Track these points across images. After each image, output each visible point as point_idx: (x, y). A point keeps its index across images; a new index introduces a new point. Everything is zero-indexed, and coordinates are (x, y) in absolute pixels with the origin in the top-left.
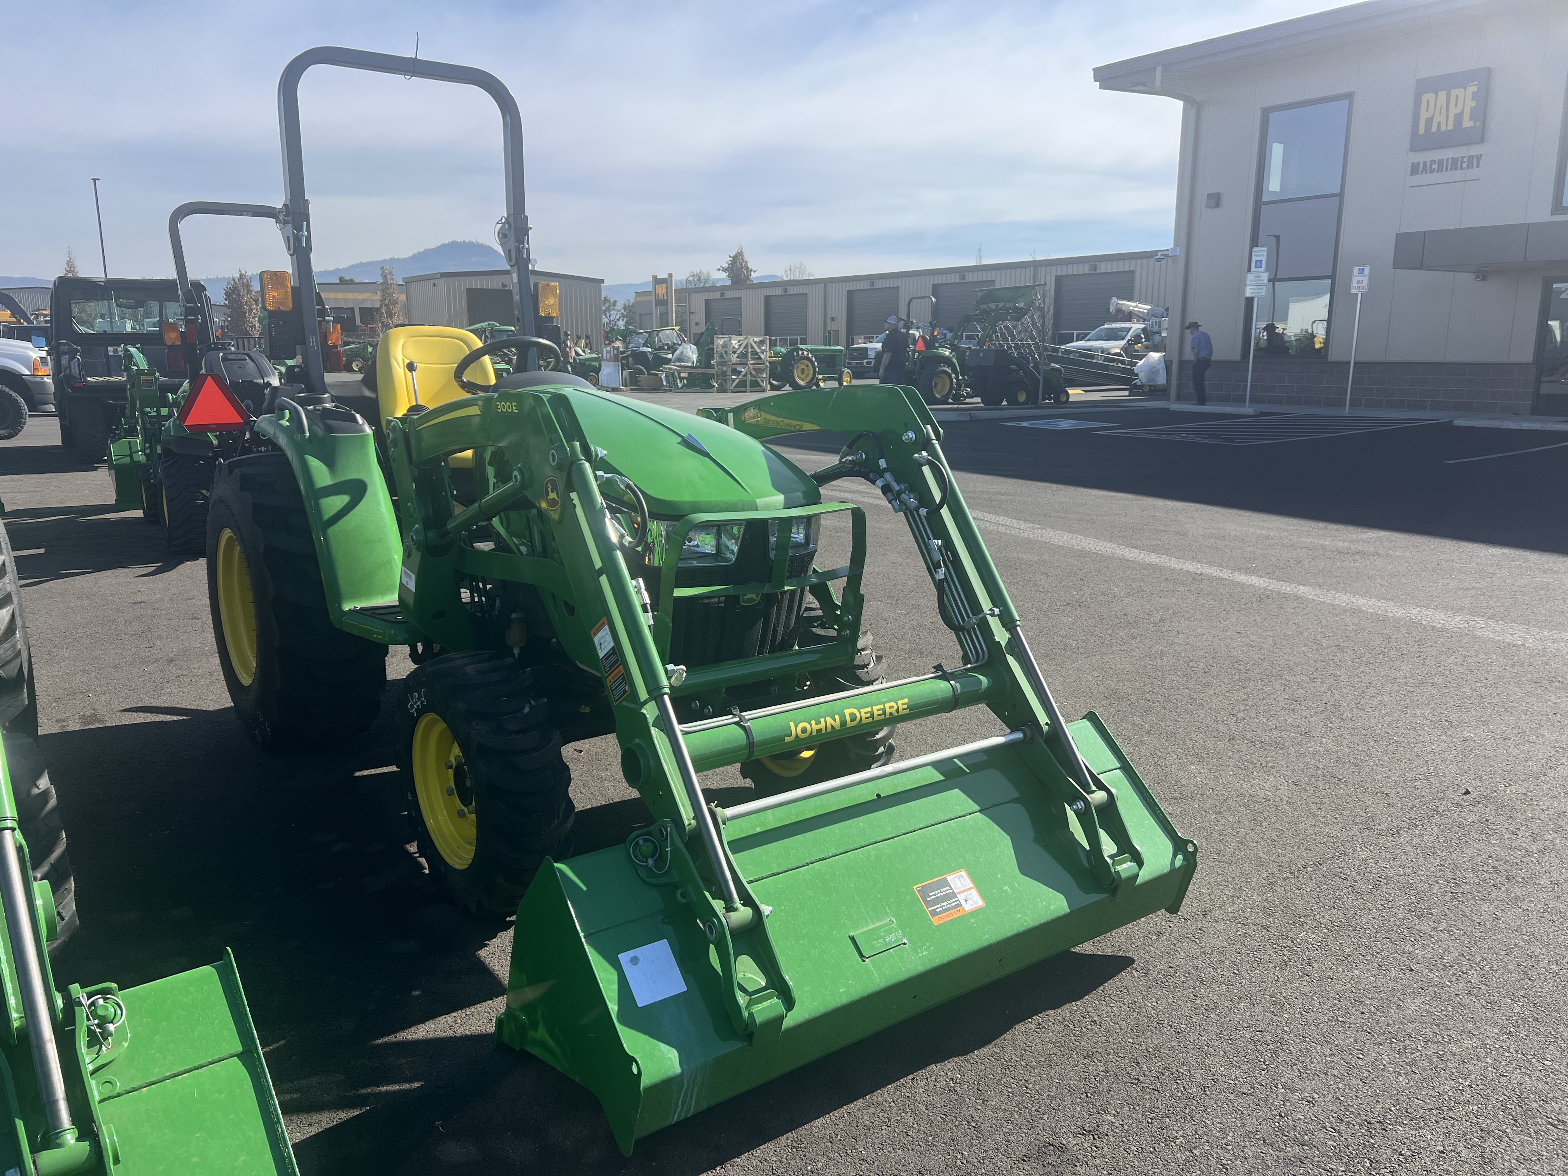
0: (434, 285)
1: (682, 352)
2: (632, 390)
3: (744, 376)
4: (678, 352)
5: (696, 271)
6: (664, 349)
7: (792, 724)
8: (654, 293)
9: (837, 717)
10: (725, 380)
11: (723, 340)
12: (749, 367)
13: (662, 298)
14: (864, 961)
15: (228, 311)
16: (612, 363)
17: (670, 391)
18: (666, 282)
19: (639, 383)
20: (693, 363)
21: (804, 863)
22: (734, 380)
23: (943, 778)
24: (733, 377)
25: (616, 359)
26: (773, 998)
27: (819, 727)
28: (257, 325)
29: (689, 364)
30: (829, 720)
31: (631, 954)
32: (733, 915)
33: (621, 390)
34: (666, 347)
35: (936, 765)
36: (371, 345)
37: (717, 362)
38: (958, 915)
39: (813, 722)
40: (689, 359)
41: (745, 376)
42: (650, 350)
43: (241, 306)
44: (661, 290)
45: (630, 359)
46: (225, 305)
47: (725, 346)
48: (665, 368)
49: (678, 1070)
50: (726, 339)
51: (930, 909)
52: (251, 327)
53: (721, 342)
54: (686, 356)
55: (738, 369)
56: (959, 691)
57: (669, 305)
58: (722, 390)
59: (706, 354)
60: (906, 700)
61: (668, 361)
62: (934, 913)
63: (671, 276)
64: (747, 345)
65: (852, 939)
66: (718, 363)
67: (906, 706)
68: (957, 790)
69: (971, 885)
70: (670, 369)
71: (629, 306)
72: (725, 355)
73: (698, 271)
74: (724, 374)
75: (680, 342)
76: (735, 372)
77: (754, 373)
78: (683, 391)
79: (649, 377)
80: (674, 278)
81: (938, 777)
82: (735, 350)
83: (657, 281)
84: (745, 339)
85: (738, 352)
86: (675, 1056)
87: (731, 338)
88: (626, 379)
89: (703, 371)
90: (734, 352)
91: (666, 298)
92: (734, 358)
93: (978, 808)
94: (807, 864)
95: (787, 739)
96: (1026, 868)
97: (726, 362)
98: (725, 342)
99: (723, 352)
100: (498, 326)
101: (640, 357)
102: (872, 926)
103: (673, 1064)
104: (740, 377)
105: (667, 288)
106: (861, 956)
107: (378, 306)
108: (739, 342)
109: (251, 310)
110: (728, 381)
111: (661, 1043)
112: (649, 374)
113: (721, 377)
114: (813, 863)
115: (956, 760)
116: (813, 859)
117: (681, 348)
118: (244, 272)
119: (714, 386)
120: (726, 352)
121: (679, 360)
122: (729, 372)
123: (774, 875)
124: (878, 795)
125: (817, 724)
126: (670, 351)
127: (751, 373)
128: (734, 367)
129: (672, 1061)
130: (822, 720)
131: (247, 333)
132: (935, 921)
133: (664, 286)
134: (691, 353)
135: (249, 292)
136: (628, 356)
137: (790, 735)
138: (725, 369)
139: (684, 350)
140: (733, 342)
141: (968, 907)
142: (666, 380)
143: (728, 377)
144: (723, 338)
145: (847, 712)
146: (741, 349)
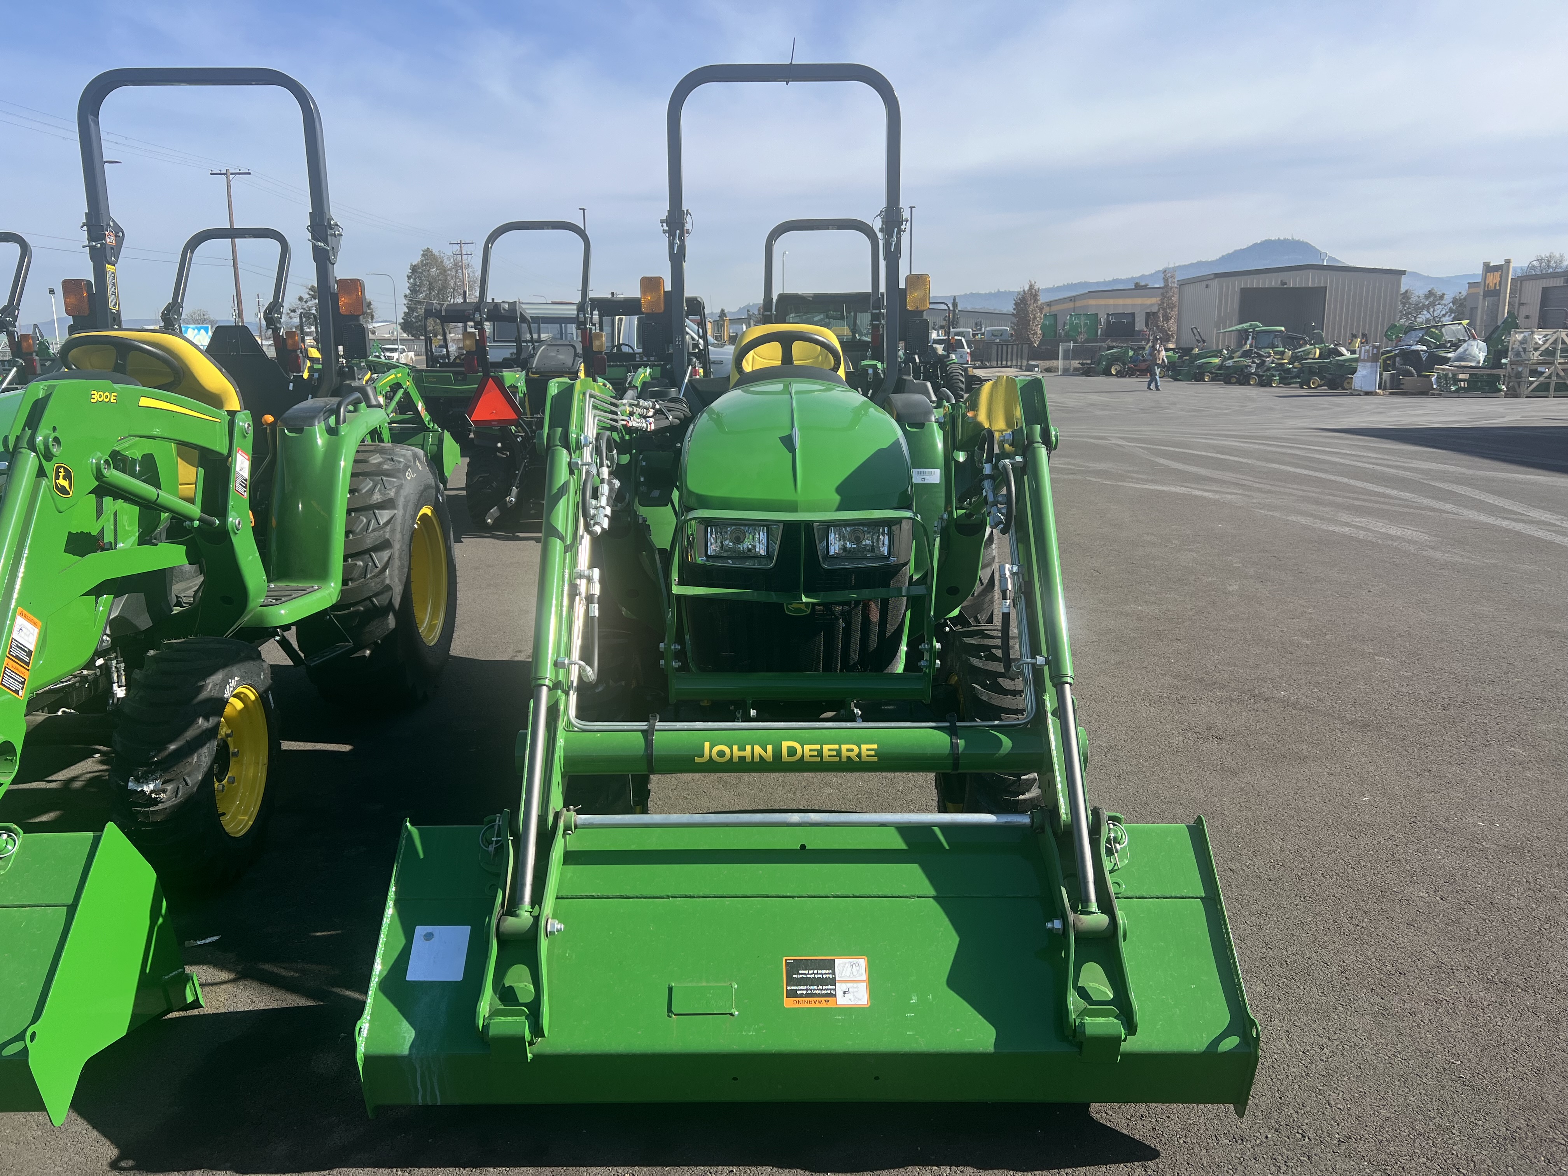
0: (1207, 286)
1: (1466, 351)
2: (1391, 394)
3: (1546, 378)
4: (1461, 350)
5: (1545, 254)
6: (1446, 347)
7: (707, 745)
8: (1482, 284)
9: (769, 748)
10: (1519, 384)
11: (1522, 335)
12: (1556, 367)
13: (1493, 288)
14: (669, 1016)
15: (1015, 320)
16: (1368, 364)
17: (1439, 395)
18: (1501, 269)
19: (1402, 387)
20: (1479, 362)
21: (663, 894)
22: (1532, 383)
23: (903, 846)
24: (1531, 379)
25: (1374, 359)
26: (521, 1016)
27: (742, 754)
28: (1039, 332)
29: (1473, 364)
30: (758, 749)
31: (429, 929)
32: (510, 920)
33: (1376, 394)
34: (1449, 345)
35: (904, 830)
36: (1132, 349)
37: (1510, 361)
38: (824, 1005)
39: (735, 748)
40: (1474, 358)
41: (1549, 377)
42: (1425, 348)
43: (1027, 314)
44: (1493, 279)
45: (1398, 359)
46: (1013, 315)
47: (1524, 342)
48: (1438, 369)
49: (406, 1051)
50: (1526, 334)
51: (789, 988)
52: (1034, 334)
53: (1519, 337)
54: (1470, 355)
55: (1539, 369)
56: (960, 750)
57: (1502, 295)
58: (1513, 393)
59: (1496, 354)
60: (875, 746)
61: (1446, 360)
62: (792, 994)
63: (1508, 262)
64: (1556, 340)
65: (670, 989)
66: (1512, 363)
67: (873, 753)
68: (916, 866)
69: (864, 978)
70: (1443, 370)
71: (1461, 300)
72: (1522, 353)
73: (1548, 255)
74: (1519, 375)
75: (1467, 338)
76: (1534, 373)
77: (1562, 374)
78: (1457, 395)
79: (1419, 379)
80: (1512, 265)
81: (898, 843)
82: (1536, 346)
83: (1488, 268)
84: (1555, 333)
85: (1542, 349)
86: (410, 1037)
87: (1533, 332)
88: (1385, 382)
89: (1489, 372)
90: (1536, 349)
91: (1498, 288)
92: (1536, 356)
93: (933, 893)
94: (668, 897)
95: (697, 759)
96: (955, 982)
97: (1523, 361)
98: (1525, 336)
99: (1521, 349)
100: (1261, 327)
101: (1411, 357)
102: (704, 984)
103: (404, 1044)
104: (1541, 379)
105: (1501, 277)
106: (670, 1010)
107: (1156, 311)
108: (1544, 337)
109: (1035, 318)
110: (1522, 384)
111: (405, 1021)
112: (1419, 376)
113: (1513, 379)
114: (676, 897)
115: (936, 829)
116: (676, 893)
117: (1465, 345)
118: (1033, 283)
119: (1501, 390)
120: (1524, 349)
121: (1460, 359)
122: (1526, 372)
123: (622, 897)
124: (803, 847)
125: (739, 750)
126: (1452, 349)
127: (1558, 374)
128: (1534, 367)
129: (405, 1041)
130: (748, 748)
131: (1029, 339)
132: (789, 1003)
133: (1497, 274)
134: (1478, 351)
135: (1036, 301)
136: (1396, 355)
137: (702, 756)
138: (1520, 369)
139: (1469, 348)
140: (1536, 336)
141: (841, 1000)
142: (1437, 382)
143: (1523, 379)
144: (1522, 332)
145: (785, 745)
146: (1546, 346)
